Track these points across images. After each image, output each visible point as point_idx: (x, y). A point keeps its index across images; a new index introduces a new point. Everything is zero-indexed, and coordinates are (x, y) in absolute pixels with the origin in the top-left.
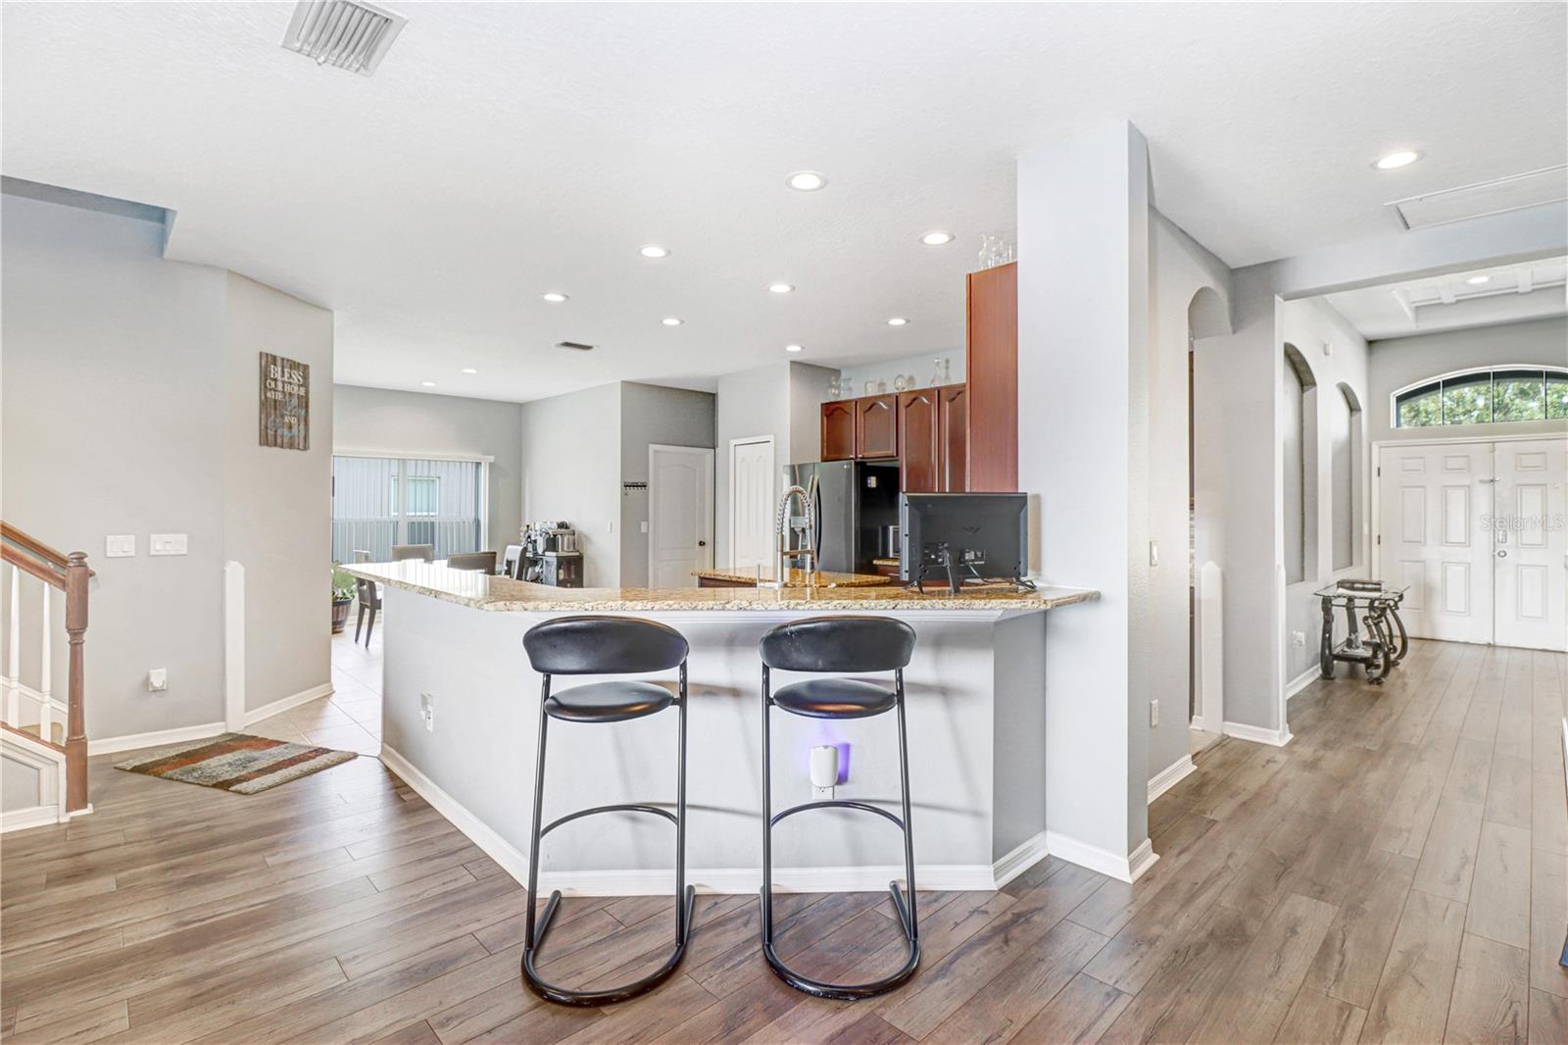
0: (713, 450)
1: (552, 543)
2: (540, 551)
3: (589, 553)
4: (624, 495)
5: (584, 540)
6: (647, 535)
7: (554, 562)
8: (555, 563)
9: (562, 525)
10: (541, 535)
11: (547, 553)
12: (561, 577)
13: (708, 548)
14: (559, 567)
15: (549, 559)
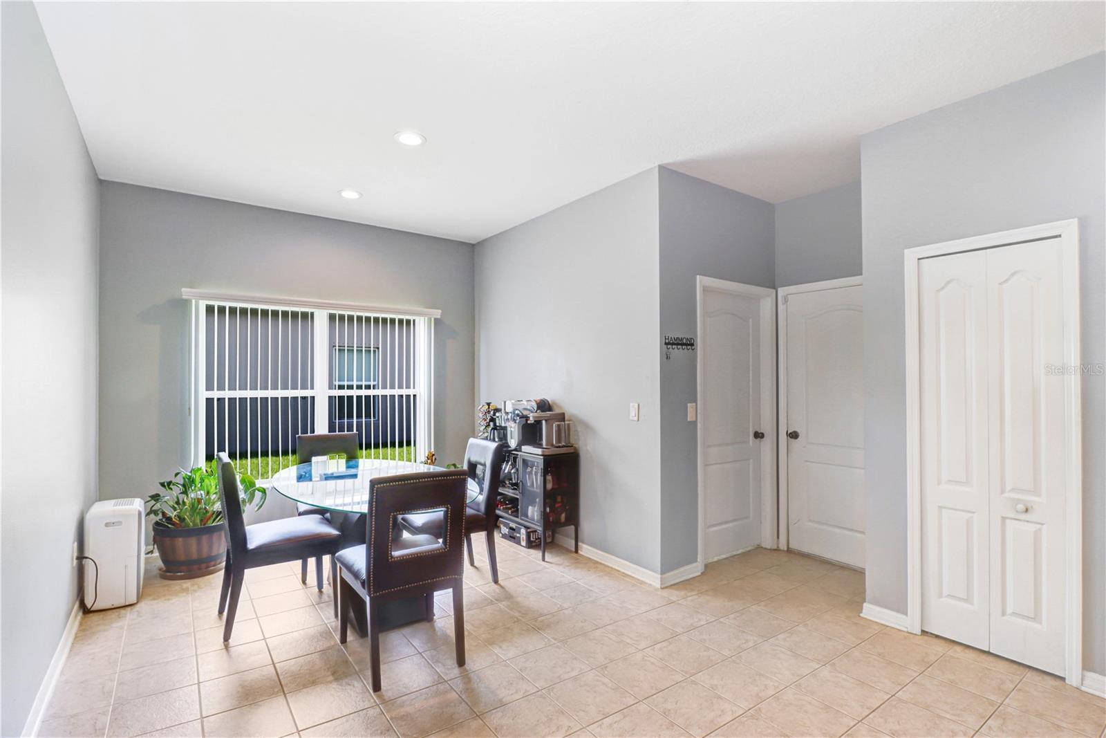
0: (774, 291)
1: (531, 433)
2: (513, 443)
3: (589, 449)
4: (666, 357)
5: (580, 429)
6: (695, 423)
7: (540, 462)
8: (541, 466)
9: (544, 406)
10: (515, 421)
11: (525, 448)
12: (549, 486)
13: (767, 445)
14: (545, 472)
15: (529, 458)
